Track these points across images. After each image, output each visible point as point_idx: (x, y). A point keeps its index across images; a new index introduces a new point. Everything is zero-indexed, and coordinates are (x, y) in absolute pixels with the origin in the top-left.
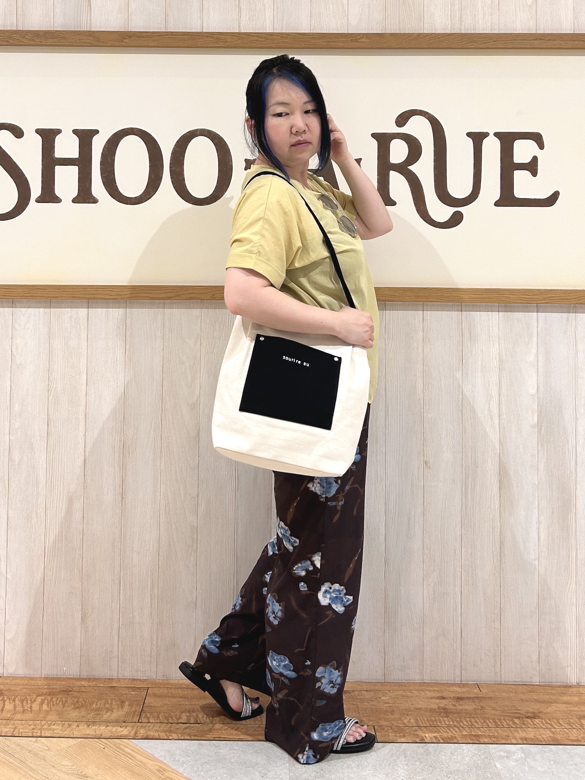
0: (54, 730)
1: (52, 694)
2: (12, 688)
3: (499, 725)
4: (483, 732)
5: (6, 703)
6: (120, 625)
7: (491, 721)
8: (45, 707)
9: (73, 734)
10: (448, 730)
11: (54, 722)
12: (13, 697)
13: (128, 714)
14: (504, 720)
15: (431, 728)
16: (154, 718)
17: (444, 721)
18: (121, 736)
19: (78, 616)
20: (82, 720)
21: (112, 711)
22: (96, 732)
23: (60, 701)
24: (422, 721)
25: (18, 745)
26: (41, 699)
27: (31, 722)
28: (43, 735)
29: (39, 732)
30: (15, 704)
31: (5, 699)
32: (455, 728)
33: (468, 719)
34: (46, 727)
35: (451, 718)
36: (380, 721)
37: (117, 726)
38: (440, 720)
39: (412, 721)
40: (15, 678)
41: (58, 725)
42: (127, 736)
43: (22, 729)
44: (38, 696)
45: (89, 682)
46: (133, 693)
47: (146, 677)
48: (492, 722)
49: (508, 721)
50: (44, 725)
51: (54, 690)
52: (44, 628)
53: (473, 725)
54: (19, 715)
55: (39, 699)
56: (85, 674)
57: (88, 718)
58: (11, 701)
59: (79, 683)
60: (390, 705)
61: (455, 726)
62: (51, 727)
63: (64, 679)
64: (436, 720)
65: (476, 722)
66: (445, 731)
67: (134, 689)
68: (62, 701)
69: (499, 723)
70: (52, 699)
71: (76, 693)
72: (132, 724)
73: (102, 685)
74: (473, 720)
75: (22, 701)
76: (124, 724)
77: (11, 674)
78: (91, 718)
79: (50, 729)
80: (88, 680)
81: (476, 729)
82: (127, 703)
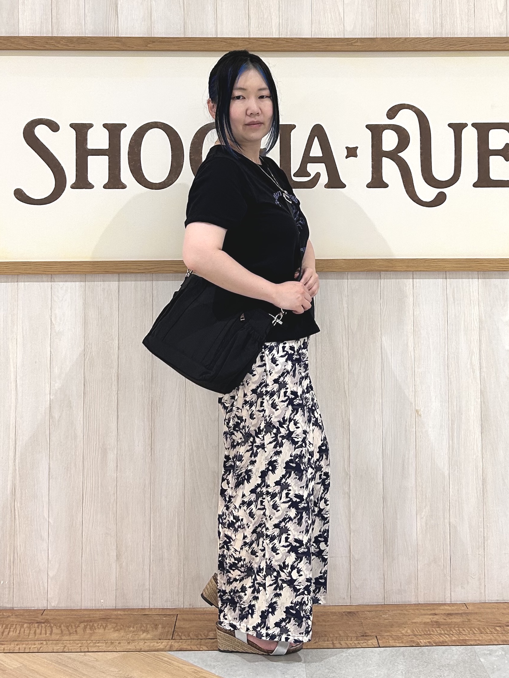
0: (99, 646)
1: (93, 621)
2: (57, 618)
3: (483, 632)
4: (470, 637)
5: (54, 629)
6: (151, 561)
7: (476, 629)
8: (88, 631)
9: (116, 649)
10: (439, 637)
11: (98, 641)
12: (59, 625)
13: (162, 633)
14: (488, 628)
15: (425, 636)
16: (185, 635)
17: (437, 631)
18: (158, 649)
19: (114, 554)
20: (123, 639)
21: (149, 632)
22: (136, 647)
23: (101, 626)
24: (417, 631)
25: (70, 658)
26: (84, 625)
27: (77, 642)
28: (90, 650)
29: (86, 648)
30: (61, 629)
31: (52, 626)
32: (446, 635)
33: (457, 629)
34: (91, 644)
35: (442, 629)
36: (381, 633)
37: (154, 642)
38: (432, 630)
39: (409, 631)
40: (58, 610)
41: (103, 643)
42: (163, 649)
43: (71, 647)
44: (81, 622)
45: (124, 611)
46: (165, 618)
47: (174, 606)
48: (478, 630)
49: (490, 629)
50: (89, 644)
51: (95, 618)
52: (83, 566)
53: (461, 633)
54: (67, 637)
55: (82, 625)
56: (120, 606)
57: (128, 638)
58: (58, 627)
59: (116, 613)
60: (390, 621)
61: (446, 634)
62: (96, 644)
63: (102, 610)
64: (429, 630)
65: (464, 630)
66: (437, 637)
67: (165, 615)
68: (103, 626)
69: (483, 631)
70: (93, 624)
71: (114, 620)
72: (167, 641)
73: (135, 613)
74: (461, 629)
75: (67, 627)
76: (160, 641)
77: (54, 607)
78: (130, 637)
79: (96, 646)
80: (124, 610)
81: (464, 636)
82: (160, 626)
